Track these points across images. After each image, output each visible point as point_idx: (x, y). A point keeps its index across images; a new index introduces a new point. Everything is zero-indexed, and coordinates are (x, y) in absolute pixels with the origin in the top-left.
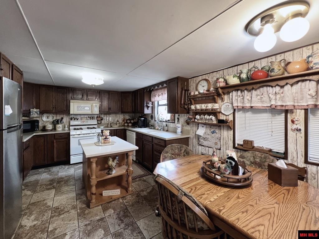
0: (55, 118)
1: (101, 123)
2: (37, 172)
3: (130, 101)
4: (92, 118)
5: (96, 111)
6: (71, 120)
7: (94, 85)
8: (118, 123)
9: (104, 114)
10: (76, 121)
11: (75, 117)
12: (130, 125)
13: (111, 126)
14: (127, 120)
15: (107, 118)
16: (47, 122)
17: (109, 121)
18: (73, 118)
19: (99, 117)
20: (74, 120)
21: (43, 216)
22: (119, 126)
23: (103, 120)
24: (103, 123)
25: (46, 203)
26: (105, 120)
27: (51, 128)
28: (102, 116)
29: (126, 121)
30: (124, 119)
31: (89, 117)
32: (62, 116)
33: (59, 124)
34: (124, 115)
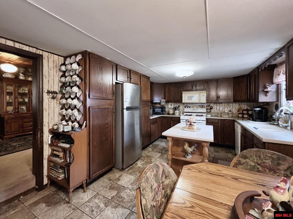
0: (175, 106)
1: (210, 112)
2: (162, 141)
3: (244, 87)
4: (201, 106)
5: (204, 100)
6: (185, 107)
7: (185, 77)
8: (230, 113)
9: (214, 103)
10: (188, 109)
11: (188, 105)
12: (246, 116)
13: (221, 116)
14: (244, 110)
15: (218, 107)
16: (171, 108)
17: (219, 110)
18: (187, 106)
19: (209, 106)
20: (188, 108)
21: (145, 165)
22: (232, 117)
23: (213, 109)
24: (213, 112)
25: (152, 159)
26: (215, 109)
27: (172, 113)
28: (212, 105)
29: (243, 112)
30: (239, 109)
31: (199, 106)
32: (179, 104)
33: (176, 110)
34: (240, 105)
